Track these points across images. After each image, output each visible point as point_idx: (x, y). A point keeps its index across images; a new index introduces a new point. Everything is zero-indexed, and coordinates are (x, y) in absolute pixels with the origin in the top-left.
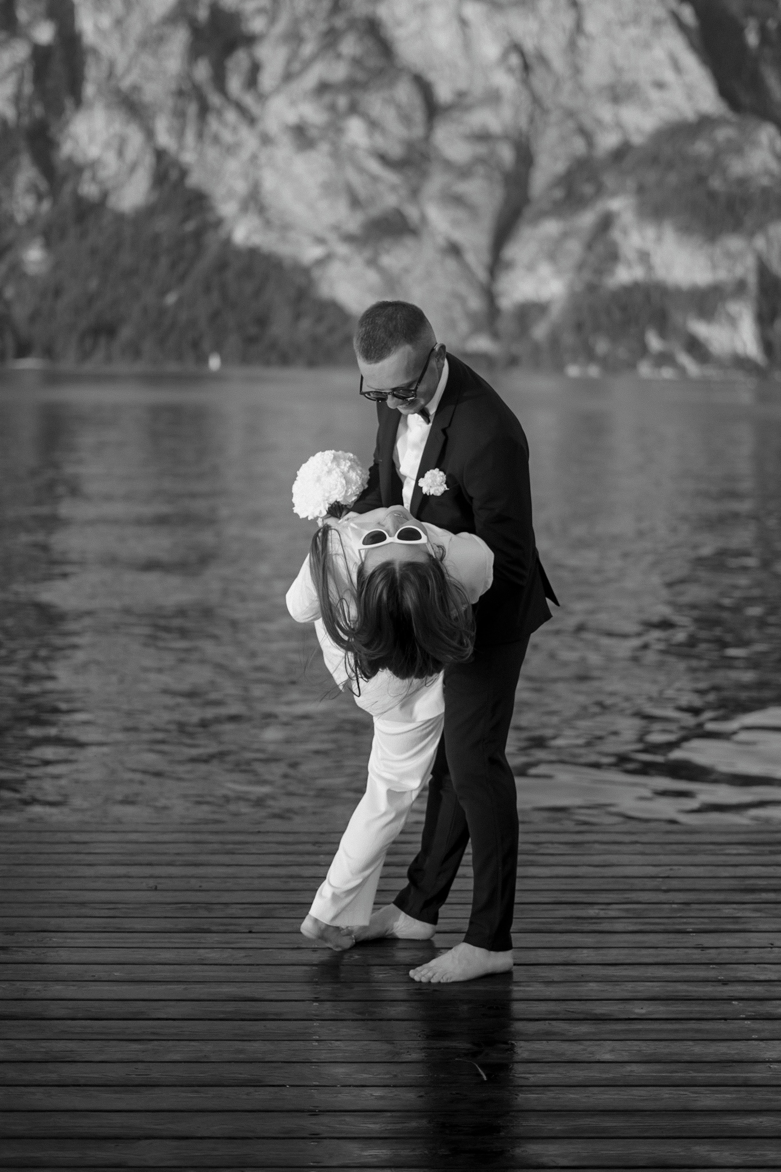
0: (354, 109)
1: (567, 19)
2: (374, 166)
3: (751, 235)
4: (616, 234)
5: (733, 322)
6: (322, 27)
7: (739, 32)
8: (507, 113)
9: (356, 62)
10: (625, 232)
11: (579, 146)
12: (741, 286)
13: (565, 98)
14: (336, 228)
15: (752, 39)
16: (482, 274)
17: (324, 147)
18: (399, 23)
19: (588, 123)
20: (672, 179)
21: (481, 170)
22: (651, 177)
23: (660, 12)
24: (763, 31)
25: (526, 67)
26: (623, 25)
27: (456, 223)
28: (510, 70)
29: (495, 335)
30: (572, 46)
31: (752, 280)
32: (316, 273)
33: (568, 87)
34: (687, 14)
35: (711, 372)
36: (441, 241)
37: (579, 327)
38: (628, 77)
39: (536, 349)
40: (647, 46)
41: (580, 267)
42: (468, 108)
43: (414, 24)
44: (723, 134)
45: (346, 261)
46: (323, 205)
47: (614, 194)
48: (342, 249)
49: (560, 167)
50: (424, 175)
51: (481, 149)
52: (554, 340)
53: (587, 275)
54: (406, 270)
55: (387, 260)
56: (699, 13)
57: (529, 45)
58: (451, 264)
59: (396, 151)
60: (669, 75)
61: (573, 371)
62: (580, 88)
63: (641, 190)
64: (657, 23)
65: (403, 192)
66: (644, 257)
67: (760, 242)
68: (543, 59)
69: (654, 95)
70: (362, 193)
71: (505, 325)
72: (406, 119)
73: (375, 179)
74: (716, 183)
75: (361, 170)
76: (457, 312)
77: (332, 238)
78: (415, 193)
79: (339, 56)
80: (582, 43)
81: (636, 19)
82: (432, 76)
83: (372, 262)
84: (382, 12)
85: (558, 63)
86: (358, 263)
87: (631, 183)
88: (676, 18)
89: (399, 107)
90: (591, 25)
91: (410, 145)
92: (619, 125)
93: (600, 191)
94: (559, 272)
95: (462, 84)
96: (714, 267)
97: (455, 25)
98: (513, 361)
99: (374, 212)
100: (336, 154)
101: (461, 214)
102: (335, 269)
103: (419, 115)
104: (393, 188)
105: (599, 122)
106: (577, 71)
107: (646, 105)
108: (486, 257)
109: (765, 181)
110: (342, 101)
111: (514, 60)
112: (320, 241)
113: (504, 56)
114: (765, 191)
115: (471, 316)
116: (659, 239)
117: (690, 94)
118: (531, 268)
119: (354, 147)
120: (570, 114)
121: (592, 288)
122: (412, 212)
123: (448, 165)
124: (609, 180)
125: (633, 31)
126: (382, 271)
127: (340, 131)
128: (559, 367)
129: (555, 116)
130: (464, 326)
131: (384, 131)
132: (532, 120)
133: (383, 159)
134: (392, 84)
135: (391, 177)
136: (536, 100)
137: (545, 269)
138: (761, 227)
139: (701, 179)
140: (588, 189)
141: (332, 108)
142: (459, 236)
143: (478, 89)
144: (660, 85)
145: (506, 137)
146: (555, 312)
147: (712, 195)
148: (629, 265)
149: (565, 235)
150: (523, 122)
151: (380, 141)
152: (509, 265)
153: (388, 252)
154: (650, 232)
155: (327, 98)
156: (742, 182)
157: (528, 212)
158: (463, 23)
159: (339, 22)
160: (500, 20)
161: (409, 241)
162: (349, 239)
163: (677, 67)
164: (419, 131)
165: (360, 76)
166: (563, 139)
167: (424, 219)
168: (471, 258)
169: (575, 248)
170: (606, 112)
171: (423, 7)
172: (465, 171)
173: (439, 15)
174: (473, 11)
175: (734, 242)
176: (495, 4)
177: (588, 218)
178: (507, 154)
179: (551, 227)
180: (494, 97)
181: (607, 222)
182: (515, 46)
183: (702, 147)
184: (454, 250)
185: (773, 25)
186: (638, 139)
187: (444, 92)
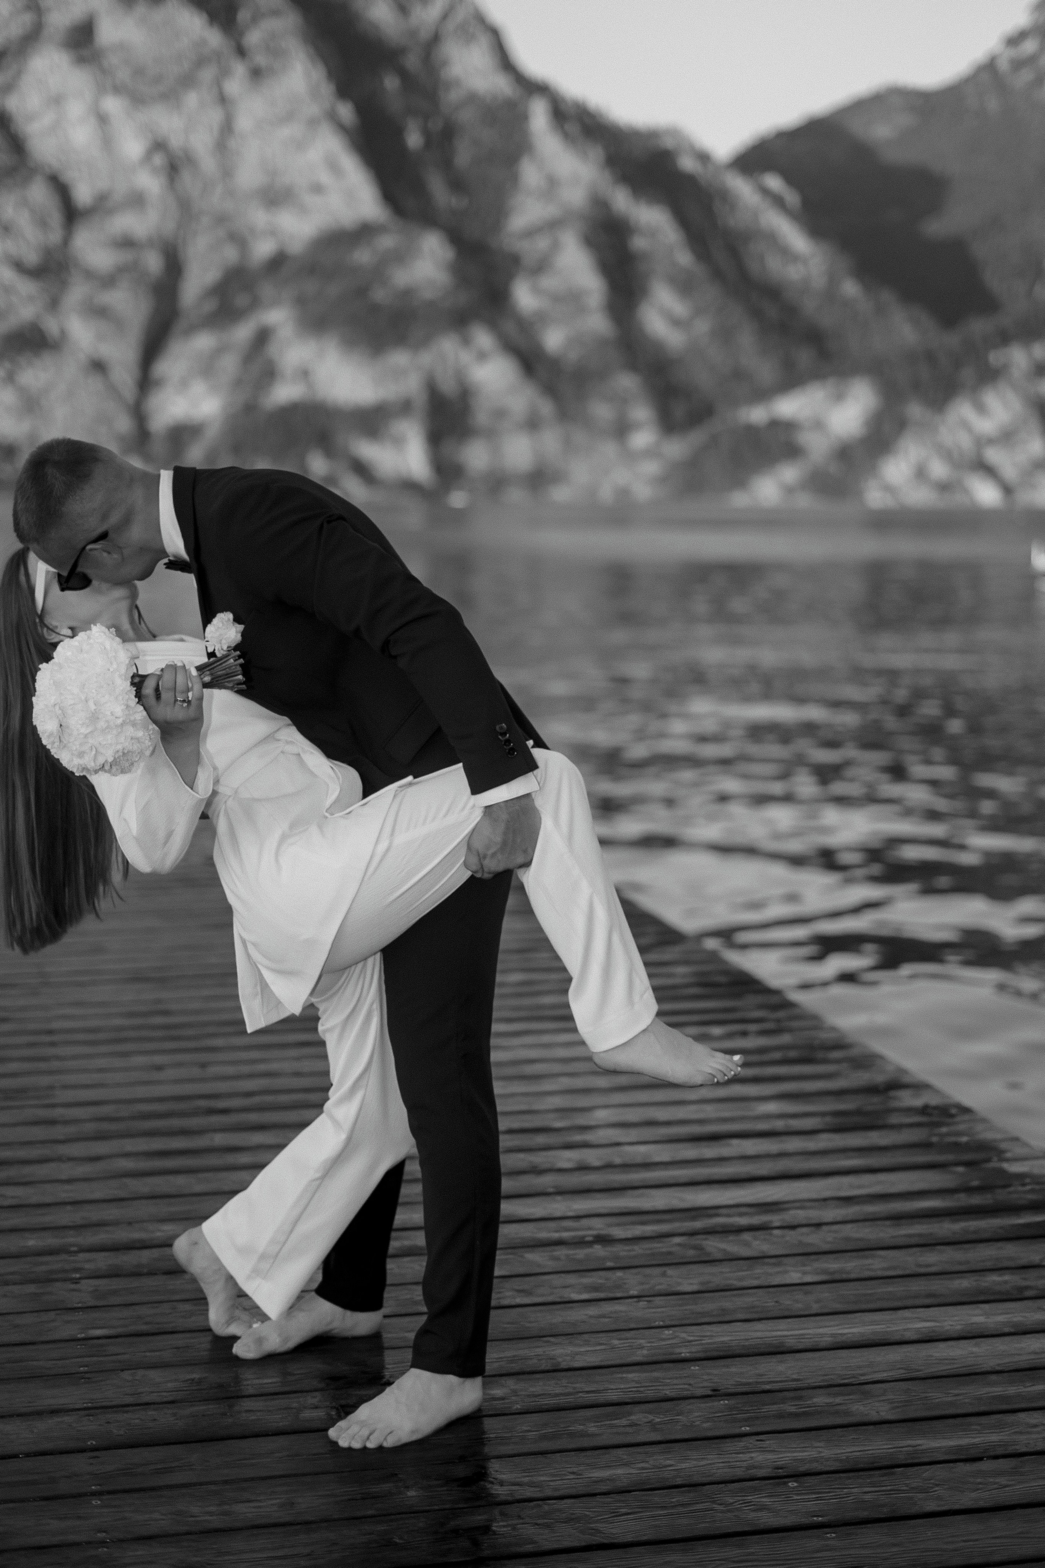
1: (215, 116)
3: (417, 348)
4: (273, 350)
5: (399, 442)
7: (398, 133)
8: (152, 217)
10: (285, 346)
11: (231, 254)
12: (405, 407)
13: (216, 199)
15: (414, 139)
16: (130, 393)
18: (31, 118)
19: (242, 229)
20: (334, 290)
21: (126, 278)
22: (311, 288)
23: (315, 110)
24: (427, 135)
25: (173, 169)
26: (277, 122)
27: (101, 337)
28: (155, 170)
31: (421, 400)
33: (219, 189)
34: (346, 112)
35: (382, 495)
36: (84, 356)
38: (284, 180)
41: (238, 383)
42: (111, 212)
43: (48, 119)
44: (387, 242)
47: (273, 305)
49: (213, 276)
50: (64, 285)
51: (126, 257)
53: (244, 394)
54: (47, 389)
55: (24, 377)
56: (359, 110)
57: (175, 144)
58: (95, 382)
59: (32, 258)
60: (327, 178)
62: (230, 192)
63: (301, 302)
64: (312, 123)
65: (42, 302)
66: (305, 374)
67: (426, 358)
68: (190, 158)
69: (312, 199)
71: (158, 447)
72: (42, 223)
73: (9, 289)
74: (379, 295)
78: (54, 304)
80: (232, 143)
81: (288, 117)
82: (69, 177)
83: (9, 380)
84: (12, 105)
85: (208, 163)
87: (290, 294)
88: (332, 117)
89: (34, 211)
90: (244, 122)
91: (46, 252)
92: (273, 232)
93: (255, 304)
94: (214, 389)
95: (103, 184)
96: (380, 383)
97: (93, 121)
99: (12, 324)
101: (105, 327)
103: (56, 218)
104: (29, 299)
105: (254, 229)
106: (227, 173)
107: (303, 210)
108: (134, 373)
109: (430, 293)
111: (158, 160)
113: (148, 156)
116: (321, 354)
117: (350, 197)
118: (184, 384)
120: (221, 219)
121: (250, 408)
122: (51, 326)
123: (89, 274)
124: (267, 290)
125: (286, 132)
126: (19, 389)
129: (205, 220)
131: (18, 236)
132: (179, 226)
133: (19, 266)
134: (24, 184)
135: (26, 287)
136: (184, 204)
137: (198, 387)
138: (426, 340)
139: (362, 292)
140: (242, 300)
142: (102, 351)
143: (120, 191)
144: (317, 189)
145: (150, 243)
146: (212, 433)
147: (376, 309)
148: (290, 383)
149: (219, 351)
150: (170, 227)
151: (13, 247)
152: (158, 383)
153: (26, 368)
154: (312, 346)
156: (408, 293)
157: (179, 325)
158: (103, 119)
160: (142, 116)
161: (48, 357)
163: (335, 169)
164: (55, 236)
166: (214, 247)
167: (64, 332)
168: (117, 376)
169: (230, 364)
170: (259, 217)
171: (57, 101)
172: (109, 281)
173: (76, 109)
174: (113, 105)
175: (399, 358)
176: (137, 100)
177: (243, 332)
178: (153, 262)
179: (204, 341)
180: (137, 200)
181: (263, 337)
182: (159, 146)
183: (363, 256)
184: (98, 366)
185: (436, 125)
186: (296, 247)
187: (83, 194)
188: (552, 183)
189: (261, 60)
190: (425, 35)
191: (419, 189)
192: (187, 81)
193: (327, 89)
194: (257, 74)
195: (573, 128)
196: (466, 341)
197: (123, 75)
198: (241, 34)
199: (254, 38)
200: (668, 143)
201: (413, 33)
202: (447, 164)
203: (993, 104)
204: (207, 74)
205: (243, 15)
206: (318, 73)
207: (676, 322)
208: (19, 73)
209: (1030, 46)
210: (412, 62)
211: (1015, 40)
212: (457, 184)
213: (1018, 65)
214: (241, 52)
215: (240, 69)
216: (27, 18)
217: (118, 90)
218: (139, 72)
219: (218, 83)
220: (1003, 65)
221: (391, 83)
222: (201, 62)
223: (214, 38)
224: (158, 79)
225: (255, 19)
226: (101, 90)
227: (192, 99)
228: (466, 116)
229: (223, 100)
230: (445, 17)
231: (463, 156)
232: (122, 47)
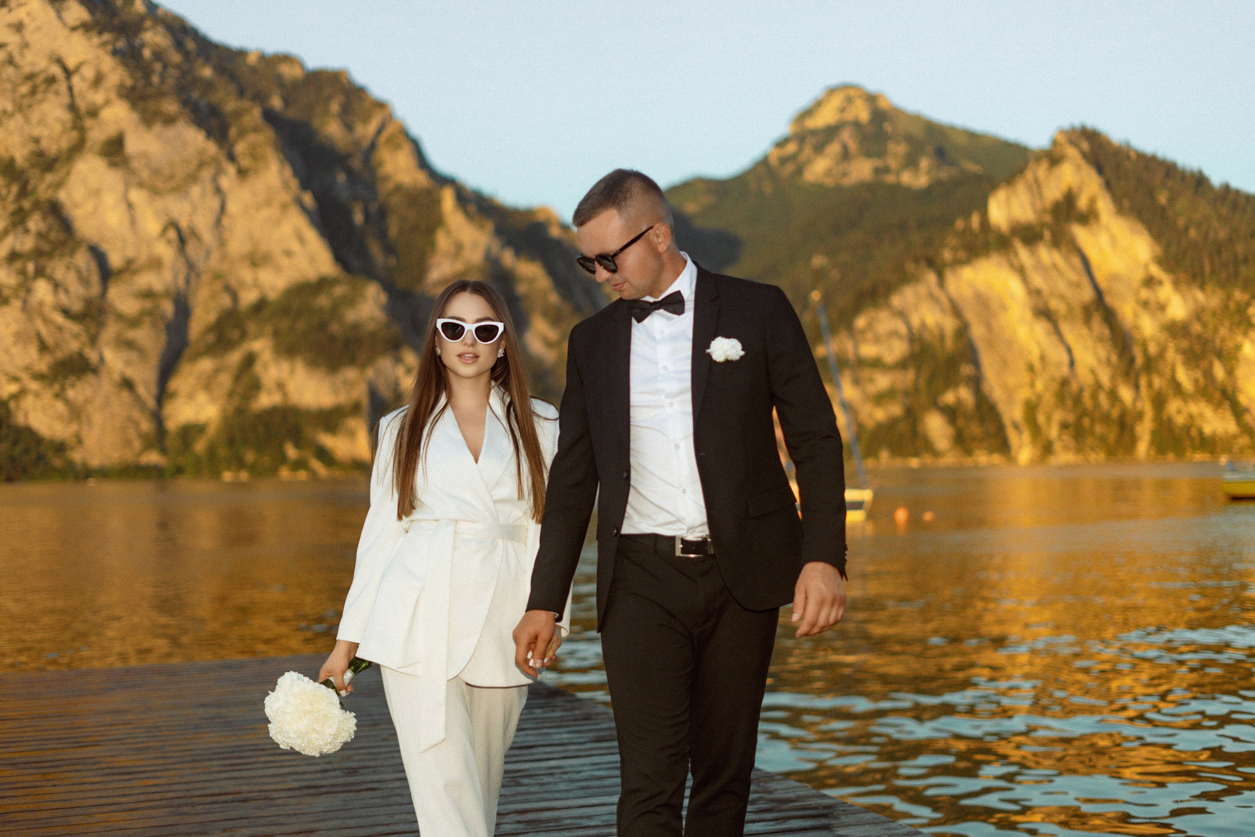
0: (40, 273)
1: (214, 203)
2: (59, 319)
3: (363, 366)
4: (258, 368)
5: (352, 434)
6: (11, 208)
7: (347, 214)
8: (167, 275)
9: (41, 235)
10: (265, 367)
11: (226, 301)
12: (355, 409)
13: (214, 262)
14: (27, 368)
15: (358, 218)
16: (151, 403)
17: (17, 304)
18: (77, 206)
19: (233, 283)
20: (301, 325)
21: (147, 320)
22: (284, 324)
23: (286, 197)
24: (367, 214)
25: (182, 241)
26: (259, 207)
27: (128, 363)
28: (169, 242)
29: (163, 451)
30: (218, 223)
31: (365, 402)
32: (12, 405)
33: (215, 256)
34: (308, 199)
35: (337, 473)
36: (116, 377)
37: (231, 442)
38: (263, 248)
39: (198, 461)
40: (277, 223)
41: (231, 395)
42: (135, 272)
43: (89, 206)
44: (339, 291)
45: (37, 395)
46: (16, 350)
47: (256, 337)
48: (34, 386)
49: (212, 317)
50: (101, 325)
51: (148, 304)
52: (211, 452)
53: (236, 401)
54: (87, 401)
55: (71, 393)
56: (317, 198)
57: (184, 223)
58: (125, 395)
59: (77, 306)
60: (295, 246)
61: (228, 476)
62: (224, 257)
63: (276, 334)
64: (284, 207)
65: (84, 338)
66: (281, 386)
67: (370, 373)
68: (194, 233)
69: (284, 261)
70: (49, 340)
71: (171, 442)
72: (84, 281)
73: (60, 329)
74: (335, 328)
75: (46, 321)
76: (132, 432)
77: (25, 377)
78: (93, 340)
79: (27, 231)
80: (226, 221)
81: (268, 203)
82: (105, 247)
83: (59, 395)
84: (62, 196)
85: (208, 237)
86: (47, 396)
87: (269, 329)
88: (298, 202)
89: (79, 272)
90: (233, 207)
91: (88, 302)
92: (256, 284)
93: (244, 336)
94: (213, 399)
95: (130, 253)
96: (336, 392)
97: (123, 208)
98: (179, 471)
99: (60, 355)
100: (25, 308)
101: (133, 356)
102: (28, 402)
103: (95, 278)
104: (76, 336)
105: (241, 283)
106: (222, 243)
107: (278, 270)
108: (154, 389)
109: (371, 327)
110: (31, 267)
111: (172, 234)
112: (15, 379)
113: (164, 231)
114: (373, 335)
115: (142, 436)
116: (292, 372)
117: (312, 259)
118: (191, 396)
119: (41, 304)
120: (217, 276)
121: (240, 411)
122: (92, 356)
123: (120, 317)
124: (252, 327)
125: (265, 213)
126: (67, 401)
127: (29, 291)
128: (216, 474)
129: (205, 278)
130: (137, 445)
131: (67, 291)
132: (188, 281)
133: (66, 313)
134: (72, 253)
135: (73, 327)
136: (191, 266)
137: (202, 397)
138: (369, 361)
139: (322, 326)
140: (235, 334)
141: (23, 272)
142: (130, 373)
143: (143, 258)
144: (288, 253)
145: (167, 294)
146: (212, 431)
147: (332, 339)
148: (270, 393)
149: (217, 371)
150: (181, 282)
151: (63, 298)
152: (173, 395)
153: (73, 386)
154: (285, 366)
155: (18, 264)
156: (356, 327)
157: (187, 353)
158: (130, 206)
159: (27, 204)
160: (159, 203)
161: (90, 378)
162: (39, 377)
163: (301, 239)
164: (95, 289)
165: (46, 247)
166: (213, 296)
167: (102, 359)
168: (141, 390)
169: (225, 380)
170: (246, 274)
171: (97, 193)
172: (134, 322)
173: (110, 199)
174: (137, 196)
175: (350, 373)
176: (155, 192)
177: (235, 357)
178: (168, 308)
179: (206, 365)
180: (156, 264)
181: (250, 360)
182: (173, 224)
183: (323, 301)
184: (127, 384)
185: (374, 207)
186: (272, 296)
187: (115, 260)
188: (459, 248)
189: (245, 162)
190: (366, 143)
191: (363, 253)
192: (193, 178)
193: (294, 183)
194: (242, 173)
195: (472, 208)
196: (398, 360)
197: (145, 174)
198: (232, 146)
199: (240, 148)
200: (541, 217)
201: (357, 143)
202: (382, 235)
203: (768, 188)
204: (206, 174)
205: (233, 132)
206: (288, 172)
207: (549, 344)
208: (68, 174)
209: (791, 148)
210: (356, 163)
211: (781, 144)
212: (389, 249)
213: (784, 161)
214: (232, 158)
215: (231, 170)
216: (74, 135)
217: (141, 185)
218: (156, 172)
219: (215, 179)
220: (774, 161)
221: (341, 178)
222: (201, 165)
223: (212, 148)
224: (172, 177)
225: (242, 134)
226: (127, 186)
227: (195, 191)
228: (395, 201)
229: (218, 191)
230: (379, 131)
231: (393, 230)
232: (144, 155)
